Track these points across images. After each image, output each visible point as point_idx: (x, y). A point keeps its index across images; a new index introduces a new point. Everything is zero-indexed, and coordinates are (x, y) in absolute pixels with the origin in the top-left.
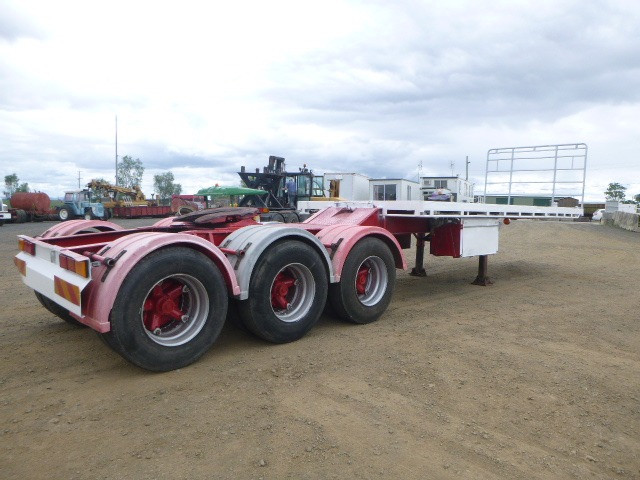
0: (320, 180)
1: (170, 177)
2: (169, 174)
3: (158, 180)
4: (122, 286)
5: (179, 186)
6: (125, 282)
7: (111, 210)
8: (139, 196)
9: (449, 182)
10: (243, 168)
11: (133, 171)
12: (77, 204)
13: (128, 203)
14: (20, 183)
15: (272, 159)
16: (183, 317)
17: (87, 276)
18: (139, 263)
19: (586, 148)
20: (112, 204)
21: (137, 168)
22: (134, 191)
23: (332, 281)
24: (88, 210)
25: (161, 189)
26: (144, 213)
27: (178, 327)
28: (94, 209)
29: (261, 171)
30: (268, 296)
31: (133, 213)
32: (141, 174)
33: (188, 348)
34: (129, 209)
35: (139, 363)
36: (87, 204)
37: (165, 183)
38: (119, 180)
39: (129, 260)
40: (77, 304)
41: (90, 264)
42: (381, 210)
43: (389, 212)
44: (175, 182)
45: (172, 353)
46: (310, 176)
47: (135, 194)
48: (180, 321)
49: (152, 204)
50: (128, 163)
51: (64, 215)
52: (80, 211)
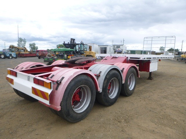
0: (86, 46)
1: (34, 44)
3: (30, 45)
4: (65, 92)
5: (37, 47)
6: (66, 90)
7: (17, 55)
8: (26, 50)
9: (121, 46)
10: (64, 42)
11: (23, 42)
12: (7, 53)
13: (22, 52)
15: (72, 39)
16: (80, 100)
17: (51, 88)
18: (70, 82)
19: (175, 37)
20: (18, 53)
21: (24, 41)
22: (24, 49)
23: (123, 83)
24: (10, 55)
25: (32, 48)
26: (28, 56)
27: (79, 104)
28: (12, 55)
29: (69, 43)
30: (107, 90)
31: (25, 56)
32: (25, 43)
33: (85, 112)
34: (23, 54)
35: (70, 121)
36: (10, 53)
37: (33, 46)
38: (18, 45)
39: (67, 81)
40: (47, 100)
41: (52, 83)
42: (127, 58)
43: (131, 58)
44: (36, 46)
45: (80, 115)
46: (83, 44)
47: (25, 50)
48: (80, 101)
49: (30, 53)
50: (20, 40)
51: (3, 56)
52: (8, 55)
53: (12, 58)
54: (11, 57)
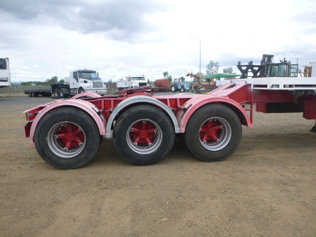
0: (295, 67)
1: (230, 70)
2: (230, 68)
3: (225, 71)
10: (239, 62)
11: (214, 68)
12: (178, 84)
13: (204, 83)
14: (169, 75)
16: (80, 144)
20: (197, 83)
21: (216, 66)
24: (183, 87)
27: (78, 148)
28: (185, 86)
32: (217, 69)
36: (182, 84)
37: (228, 73)
38: (208, 72)
41: (28, 114)
42: (250, 85)
44: (232, 72)
46: (288, 64)
50: (212, 65)
51: (173, 89)
52: (179, 87)
53: (184, 92)
54: (182, 90)
